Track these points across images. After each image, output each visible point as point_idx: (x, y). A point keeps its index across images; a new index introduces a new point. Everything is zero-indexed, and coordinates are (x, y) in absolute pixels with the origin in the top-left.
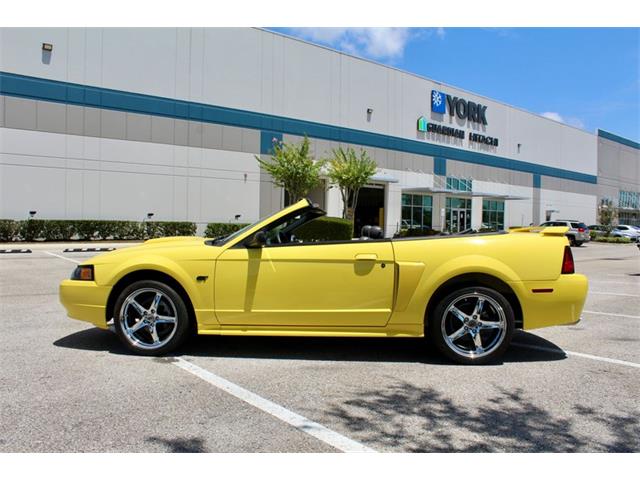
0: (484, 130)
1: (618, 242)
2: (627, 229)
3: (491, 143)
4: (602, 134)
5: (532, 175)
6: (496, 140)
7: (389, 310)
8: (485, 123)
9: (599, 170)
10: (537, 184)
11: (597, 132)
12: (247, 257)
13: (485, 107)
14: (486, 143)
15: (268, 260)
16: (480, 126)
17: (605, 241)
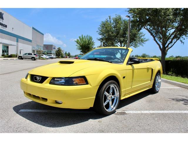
0: (3, 22)
1: (43, 59)
2: (43, 55)
3: (5, 26)
4: (33, 28)
5: (16, 38)
6: (6, 26)
7: (150, 82)
8: (3, 19)
9: (32, 38)
10: (17, 41)
11: (32, 28)
12: (132, 68)
13: (3, 14)
14: (3, 26)
15: (135, 69)
16: (2, 20)
17: (40, 59)
